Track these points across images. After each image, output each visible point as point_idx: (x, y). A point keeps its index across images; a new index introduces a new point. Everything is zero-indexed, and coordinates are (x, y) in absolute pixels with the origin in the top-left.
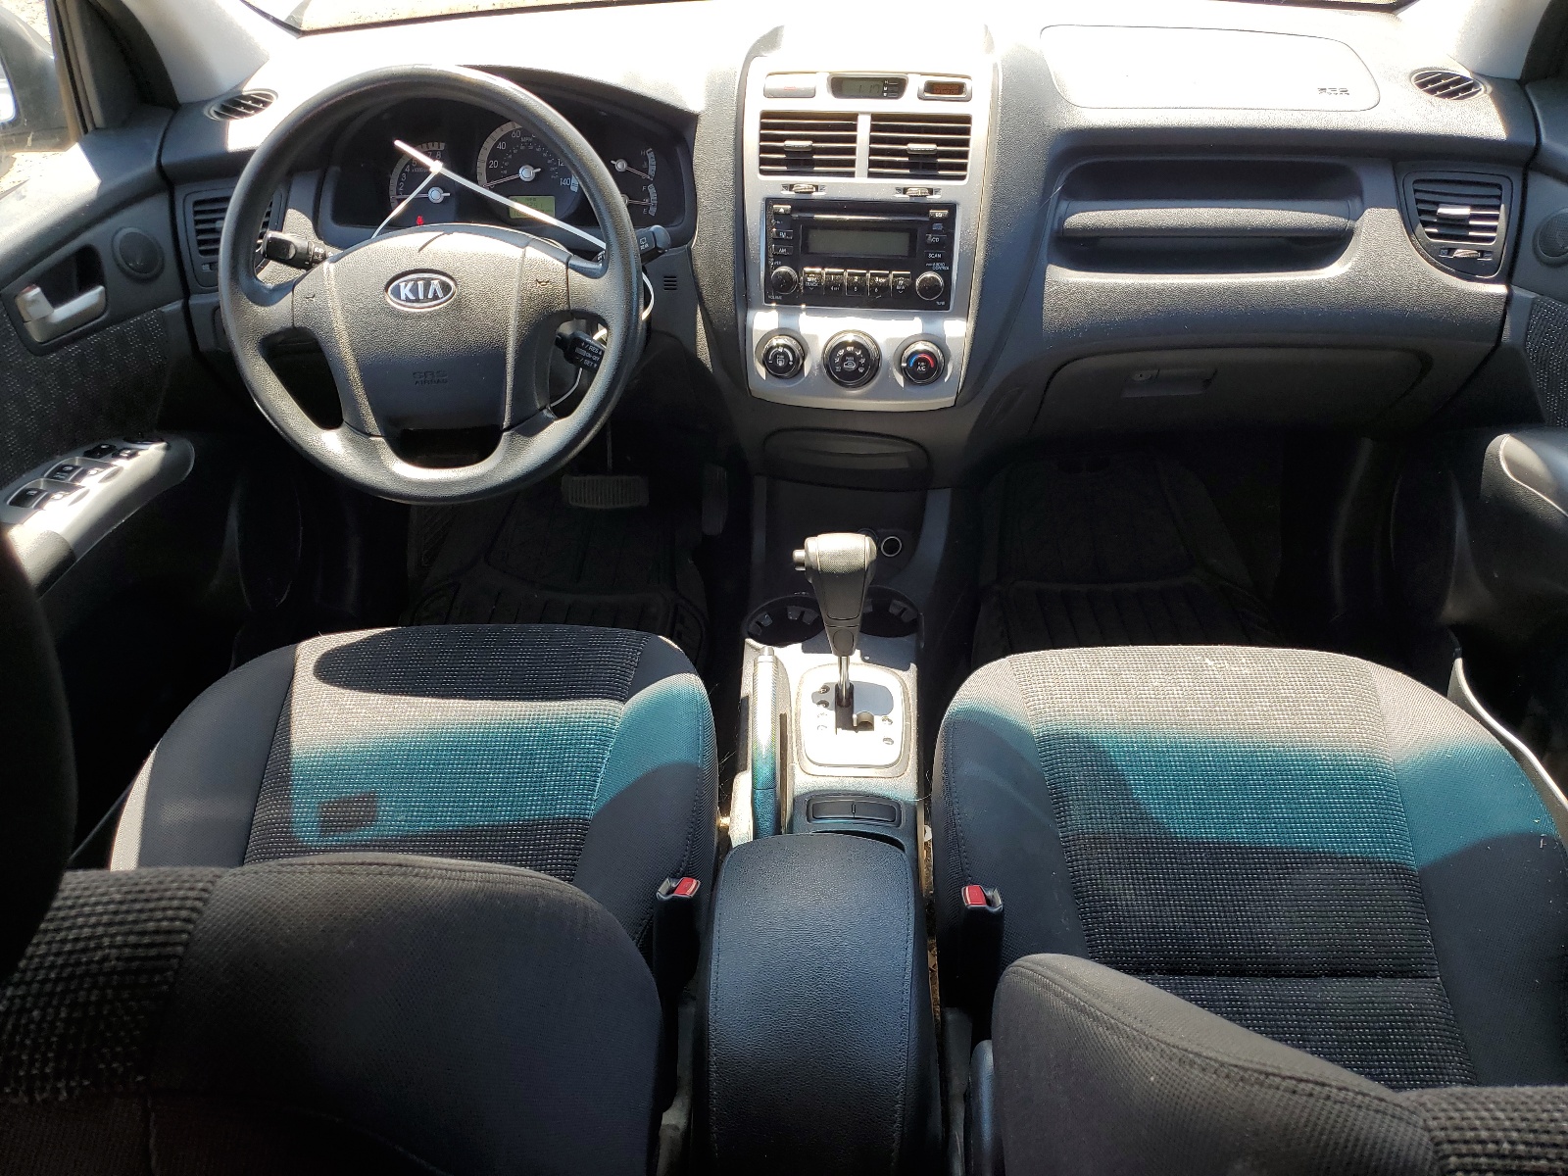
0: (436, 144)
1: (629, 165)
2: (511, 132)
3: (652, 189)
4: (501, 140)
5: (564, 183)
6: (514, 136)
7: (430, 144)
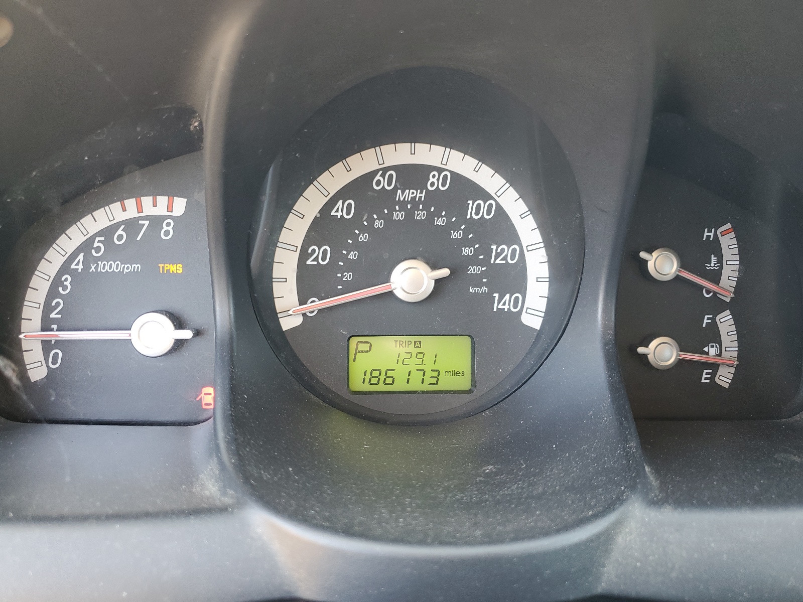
0: (162, 200)
1: (683, 266)
2: (374, 173)
3: (726, 322)
4: (343, 194)
5: (504, 303)
6: (381, 183)
7: (147, 201)
